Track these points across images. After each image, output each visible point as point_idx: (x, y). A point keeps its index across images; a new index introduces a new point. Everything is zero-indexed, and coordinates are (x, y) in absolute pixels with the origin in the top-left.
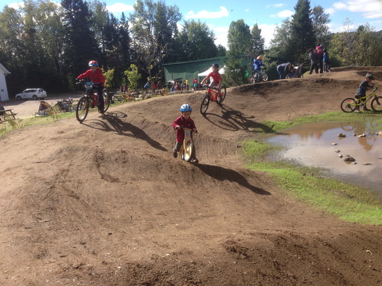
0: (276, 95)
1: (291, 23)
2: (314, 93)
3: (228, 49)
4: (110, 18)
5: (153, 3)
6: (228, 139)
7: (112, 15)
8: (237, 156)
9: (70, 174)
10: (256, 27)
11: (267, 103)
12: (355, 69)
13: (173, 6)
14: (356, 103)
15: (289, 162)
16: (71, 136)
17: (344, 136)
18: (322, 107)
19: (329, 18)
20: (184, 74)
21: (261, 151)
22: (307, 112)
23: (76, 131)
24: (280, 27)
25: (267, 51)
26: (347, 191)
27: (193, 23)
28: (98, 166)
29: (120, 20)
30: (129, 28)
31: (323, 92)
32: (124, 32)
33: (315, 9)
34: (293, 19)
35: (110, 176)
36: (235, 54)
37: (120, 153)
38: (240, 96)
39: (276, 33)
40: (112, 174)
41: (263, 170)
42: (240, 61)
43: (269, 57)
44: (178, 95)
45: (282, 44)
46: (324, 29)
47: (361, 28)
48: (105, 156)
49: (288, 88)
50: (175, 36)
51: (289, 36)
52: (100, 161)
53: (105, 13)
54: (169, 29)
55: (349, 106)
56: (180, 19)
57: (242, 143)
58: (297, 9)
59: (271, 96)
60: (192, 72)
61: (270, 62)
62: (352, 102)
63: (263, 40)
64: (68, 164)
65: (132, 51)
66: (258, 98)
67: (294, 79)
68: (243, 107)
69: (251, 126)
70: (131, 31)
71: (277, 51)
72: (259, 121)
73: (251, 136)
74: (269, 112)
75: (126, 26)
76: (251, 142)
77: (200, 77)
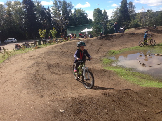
0: (114, 40)
1: (119, 9)
2: (130, 39)
3: (93, 20)
4: (43, 8)
5: (61, 1)
6: (96, 58)
7: (44, 7)
8: (100, 64)
10: (105, 11)
11: (111, 43)
13: (70, 2)
15: (121, 66)
18: (133, 44)
19: (135, 7)
20: (75, 31)
21: (110, 62)
22: (127, 47)
24: (115, 11)
25: (110, 21)
26: (143, 76)
27: (78, 9)
28: (49, 69)
29: (47, 9)
31: (133, 38)
32: (49, 14)
33: (129, 3)
34: (120, 7)
36: (96, 23)
38: (99, 41)
39: (113, 13)
41: (111, 69)
42: (99, 26)
43: (110, 24)
45: (116, 18)
46: (133, 11)
47: (148, 11)
49: (119, 37)
50: (71, 15)
51: (119, 15)
52: (49, 67)
53: (41, 6)
54: (68, 12)
55: (142, 44)
56: (73, 8)
57: (102, 59)
58: (122, 3)
59: (112, 40)
60: (79, 30)
61: (111, 26)
62: (143, 42)
63: (108, 16)
65: (53, 22)
66: (107, 41)
67: (121, 33)
68: (101, 45)
69: (105, 53)
70: (52, 13)
71: (114, 21)
72: (108, 51)
73: (105, 57)
74: (112, 47)
75: (49, 11)
76: (105, 59)
77: (82, 32)
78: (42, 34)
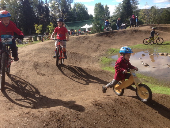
0: (115, 37)
1: (122, 5)
2: (132, 36)
3: (94, 16)
4: (40, 1)
6: (94, 57)
8: (98, 64)
9: (23, 72)
10: (106, 6)
11: (112, 41)
12: (150, 25)
14: (150, 40)
16: (23, 55)
17: (145, 55)
18: (135, 42)
19: (139, 3)
20: (75, 27)
21: (109, 62)
22: (129, 45)
23: (25, 53)
24: (117, 6)
25: (111, 17)
26: (145, 79)
27: (78, 4)
28: (36, 69)
29: (45, 2)
30: (49, 6)
31: (136, 35)
32: (47, 8)
34: (123, 2)
35: (41, 73)
36: (97, 18)
37: (46, 63)
38: (100, 37)
39: (115, 9)
40: (42, 72)
41: (110, 70)
42: (99, 22)
43: (112, 20)
44: (72, 37)
45: (118, 14)
46: (136, 7)
47: (153, 7)
48: (39, 64)
49: (120, 34)
50: (70, 10)
51: (121, 10)
54: (67, 6)
55: (147, 42)
56: (72, 2)
57: (100, 58)
59: (113, 37)
60: (78, 26)
61: (113, 22)
62: (148, 40)
63: (110, 12)
64: (22, 68)
65: (51, 16)
66: (107, 38)
67: (123, 30)
68: (101, 42)
69: (105, 51)
70: (50, 7)
71: (116, 17)
72: (108, 49)
73: (104, 55)
74: (112, 45)
75: (47, 5)
76: (104, 58)
77: (82, 29)
78: (38, 29)
